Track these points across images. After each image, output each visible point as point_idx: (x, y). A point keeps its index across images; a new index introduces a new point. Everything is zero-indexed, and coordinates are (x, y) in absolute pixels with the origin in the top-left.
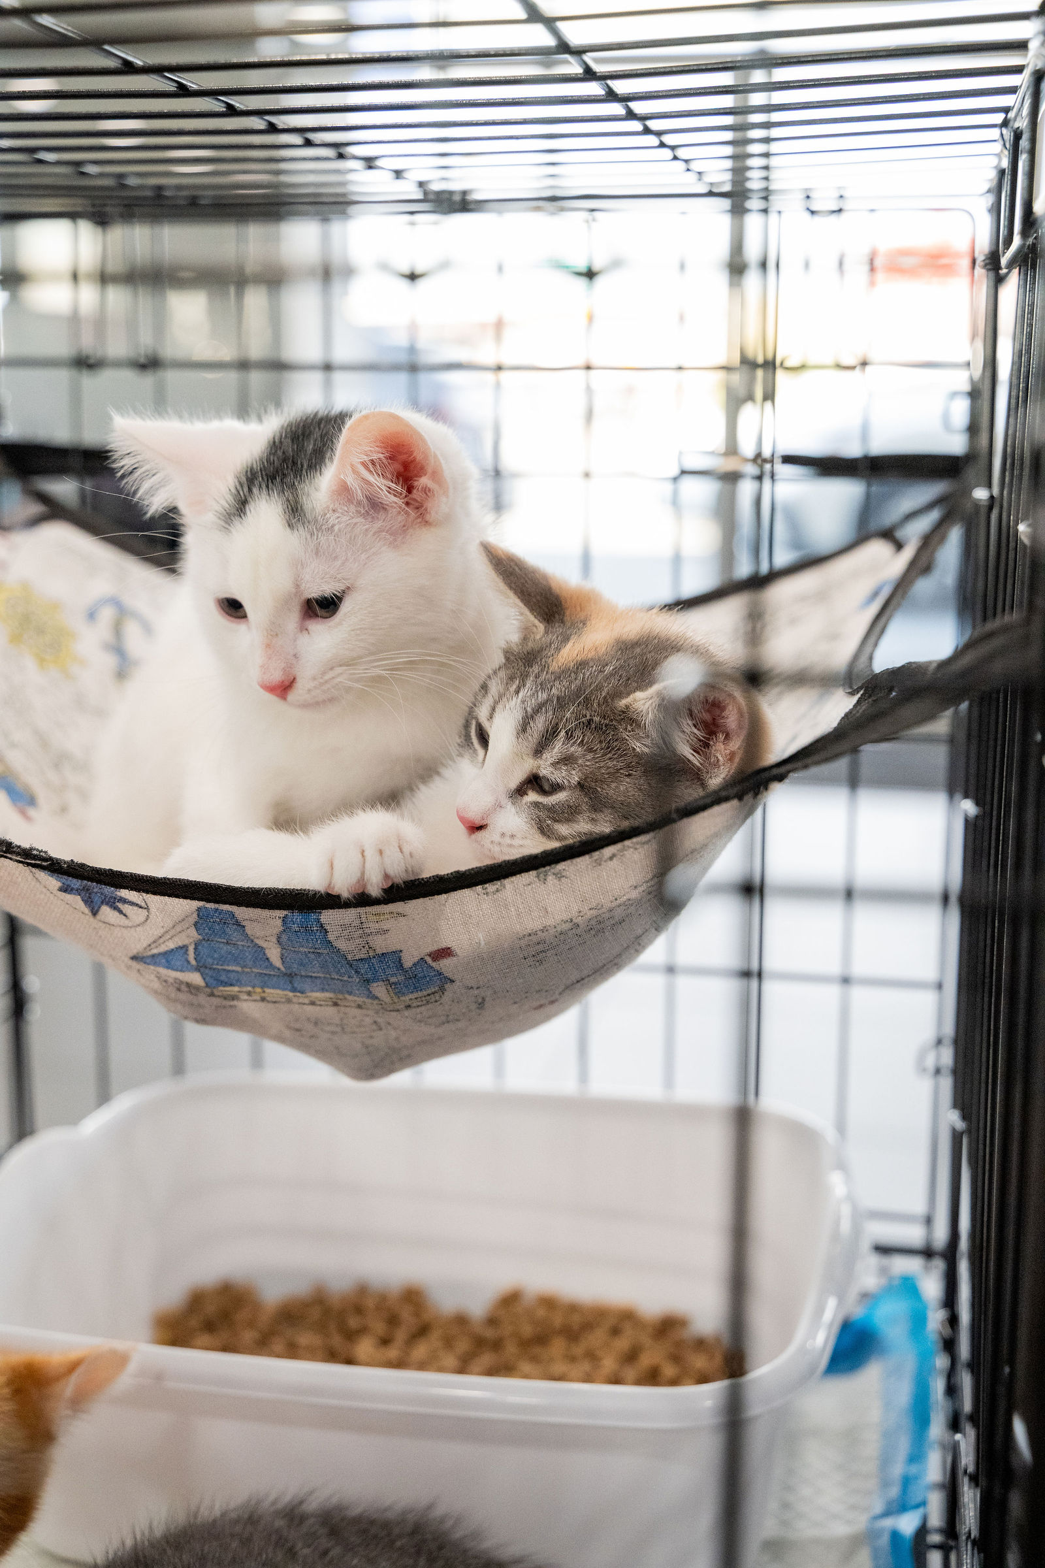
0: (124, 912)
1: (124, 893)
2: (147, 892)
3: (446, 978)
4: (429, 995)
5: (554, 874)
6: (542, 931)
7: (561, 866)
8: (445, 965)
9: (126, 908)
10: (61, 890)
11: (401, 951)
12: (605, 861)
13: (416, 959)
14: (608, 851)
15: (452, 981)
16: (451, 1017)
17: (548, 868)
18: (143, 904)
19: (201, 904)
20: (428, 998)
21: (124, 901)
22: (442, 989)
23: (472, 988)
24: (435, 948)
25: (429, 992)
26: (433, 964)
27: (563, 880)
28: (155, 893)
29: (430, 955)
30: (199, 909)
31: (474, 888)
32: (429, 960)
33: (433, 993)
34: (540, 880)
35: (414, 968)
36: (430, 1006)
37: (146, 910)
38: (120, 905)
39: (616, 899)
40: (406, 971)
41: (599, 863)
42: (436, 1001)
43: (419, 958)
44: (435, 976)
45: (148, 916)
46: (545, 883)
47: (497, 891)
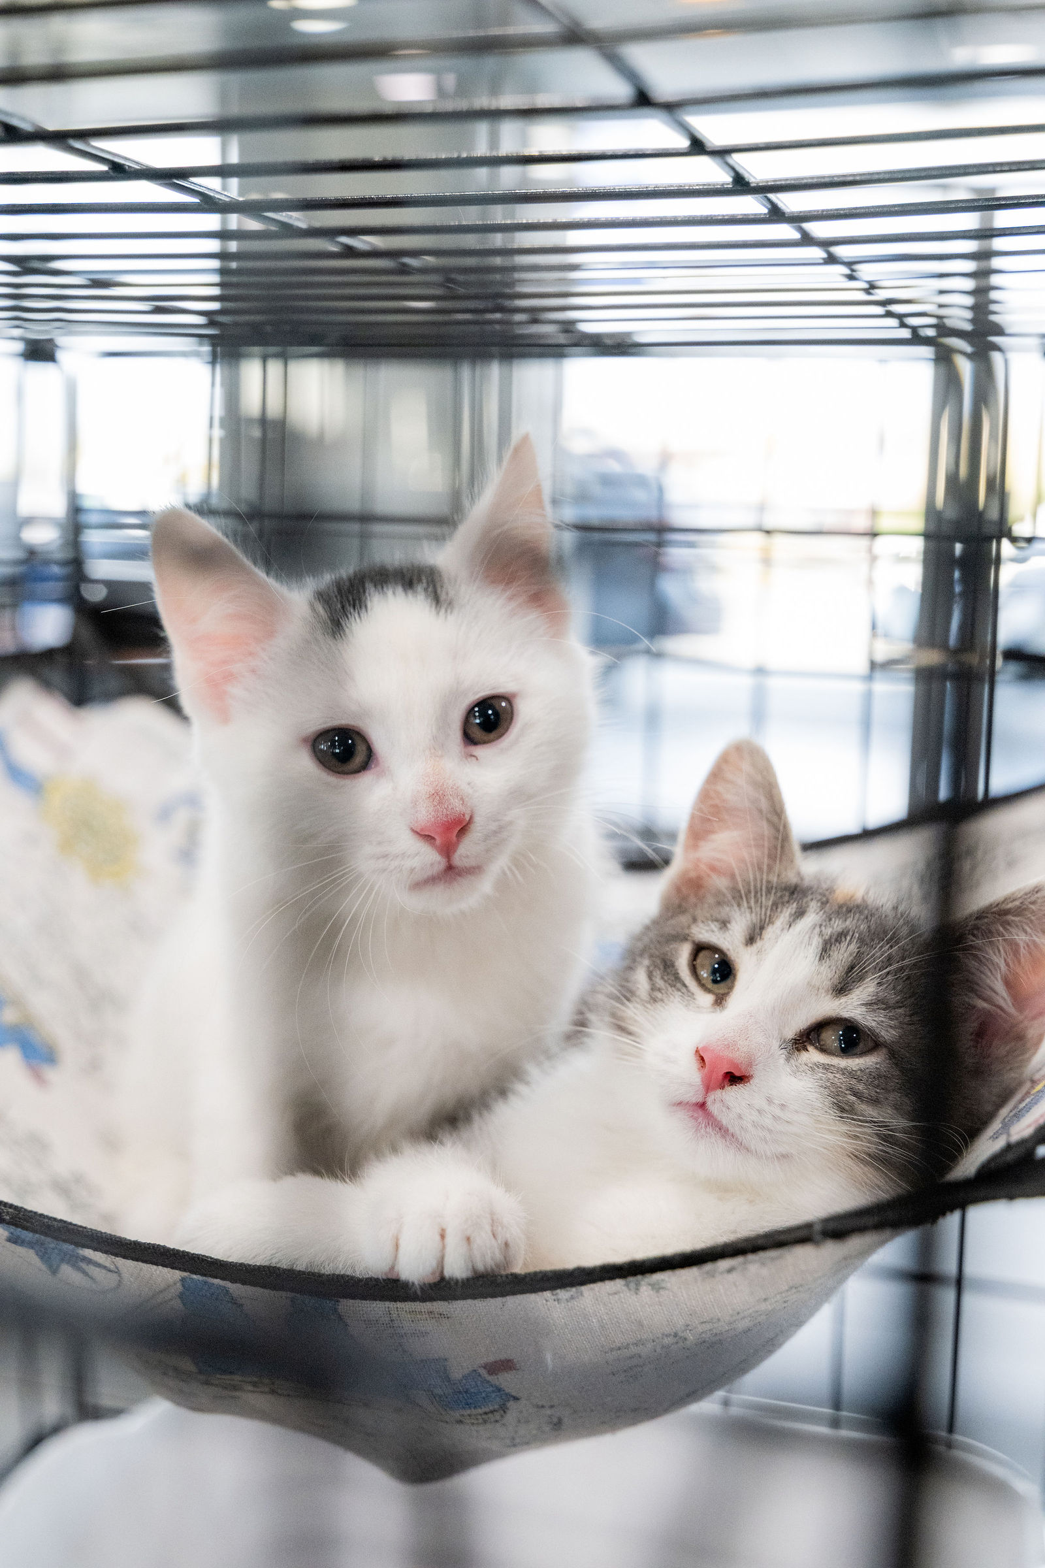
0: (90, 1274)
1: (88, 1253)
2: (116, 1255)
3: (506, 1394)
4: (486, 1413)
5: (649, 1284)
6: (636, 1344)
7: (658, 1277)
8: (505, 1380)
9: (91, 1270)
10: (9, 1240)
11: (446, 1360)
12: (722, 1273)
13: (466, 1371)
14: (724, 1264)
15: (516, 1399)
16: (517, 1441)
17: (639, 1277)
18: (112, 1267)
19: (185, 1274)
20: (485, 1417)
21: (89, 1261)
22: (504, 1409)
23: (543, 1407)
24: (491, 1359)
25: (487, 1410)
26: (489, 1378)
27: (662, 1292)
28: (125, 1257)
29: (485, 1368)
30: (183, 1280)
31: (540, 1293)
32: (483, 1372)
33: (492, 1412)
34: (630, 1290)
35: (464, 1381)
36: (489, 1426)
37: (115, 1275)
38: (83, 1265)
39: (738, 1313)
40: (454, 1384)
41: (712, 1275)
42: (497, 1421)
43: (471, 1369)
44: (493, 1392)
45: (119, 1281)
46: (637, 1294)
47: (572, 1298)
